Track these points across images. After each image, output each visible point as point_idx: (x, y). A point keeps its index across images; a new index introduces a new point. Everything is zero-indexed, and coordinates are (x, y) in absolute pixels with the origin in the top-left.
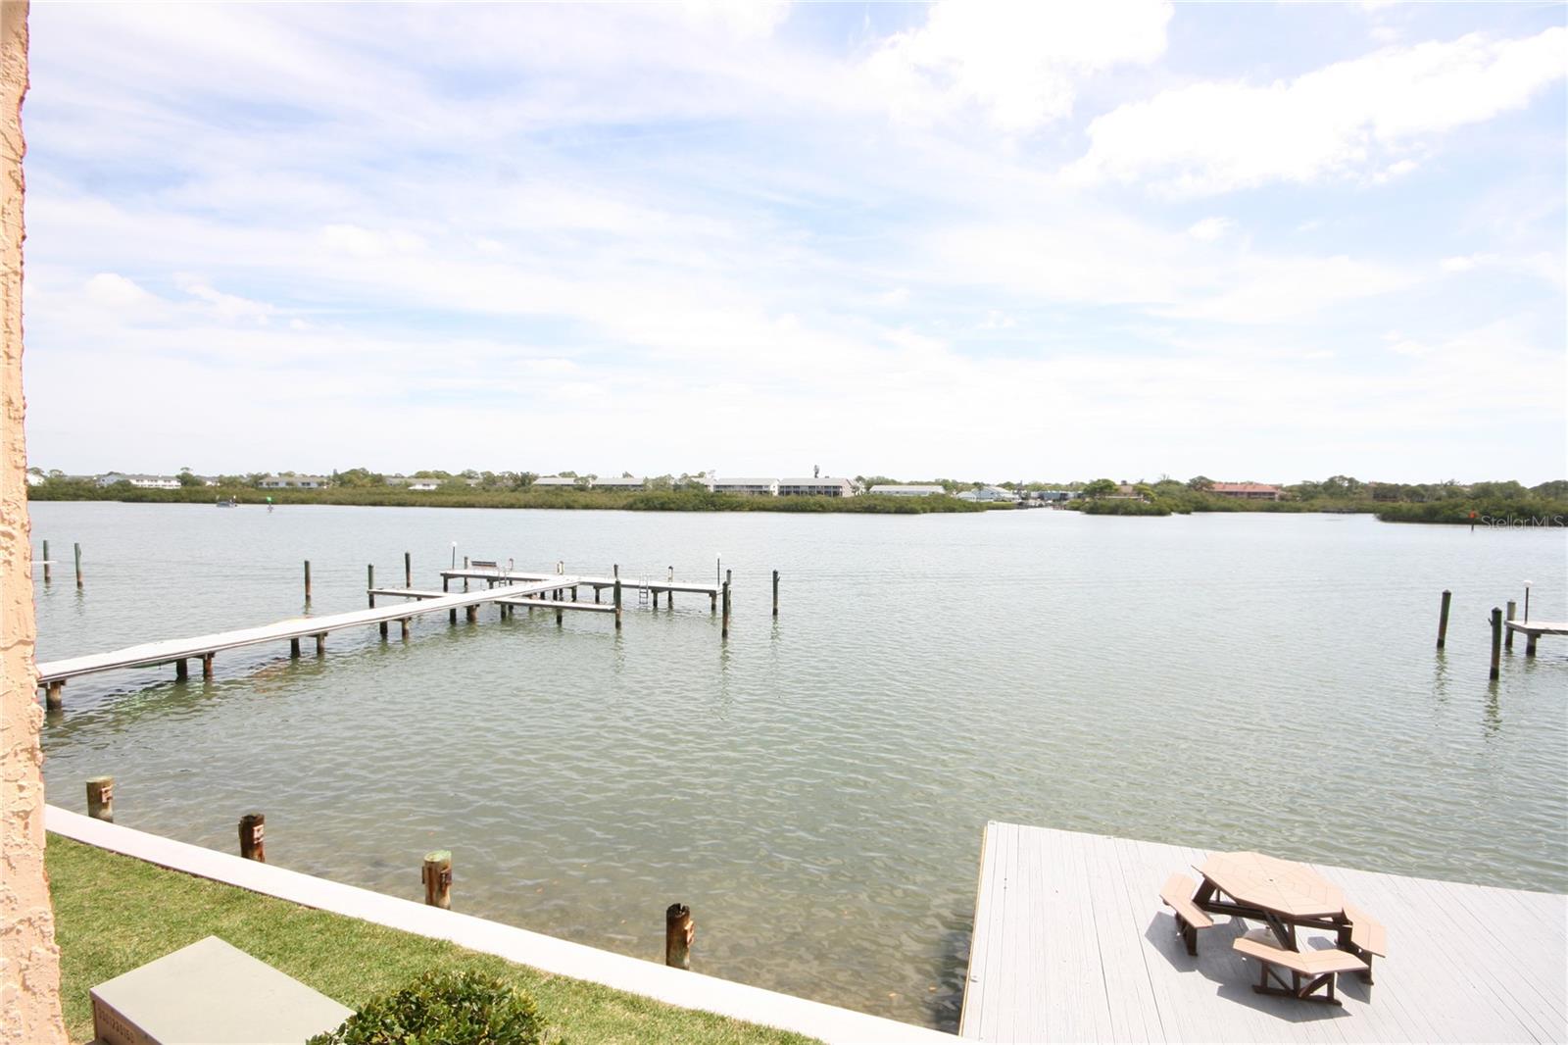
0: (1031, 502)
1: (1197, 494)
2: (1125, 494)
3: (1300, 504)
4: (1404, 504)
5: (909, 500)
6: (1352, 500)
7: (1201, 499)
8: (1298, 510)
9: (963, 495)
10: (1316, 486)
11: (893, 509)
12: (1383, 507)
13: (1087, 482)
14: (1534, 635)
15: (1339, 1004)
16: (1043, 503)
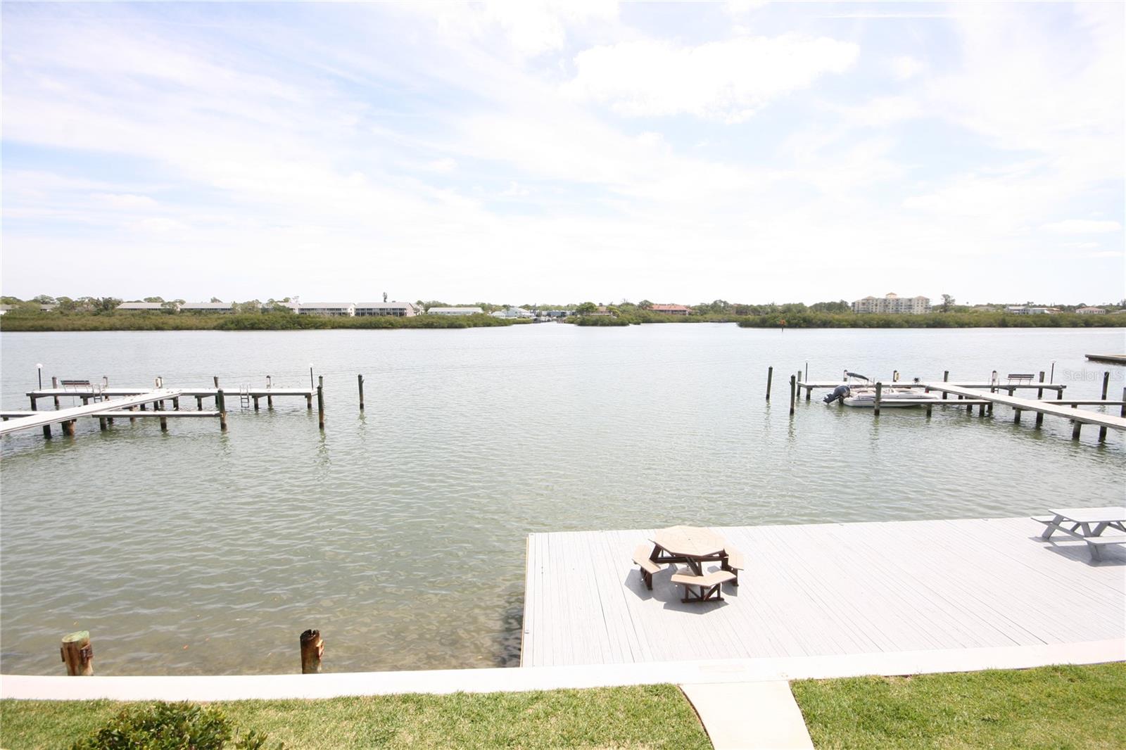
0: (543, 318)
1: (644, 312)
2: (602, 312)
3: (700, 317)
4: (751, 317)
5: (457, 318)
6: (726, 314)
7: (646, 315)
8: (698, 321)
9: (496, 314)
10: (707, 306)
11: (446, 325)
12: (740, 319)
13: (578, 305)
14: (810, 388)
15: (723, 599)
16: (550, 319)
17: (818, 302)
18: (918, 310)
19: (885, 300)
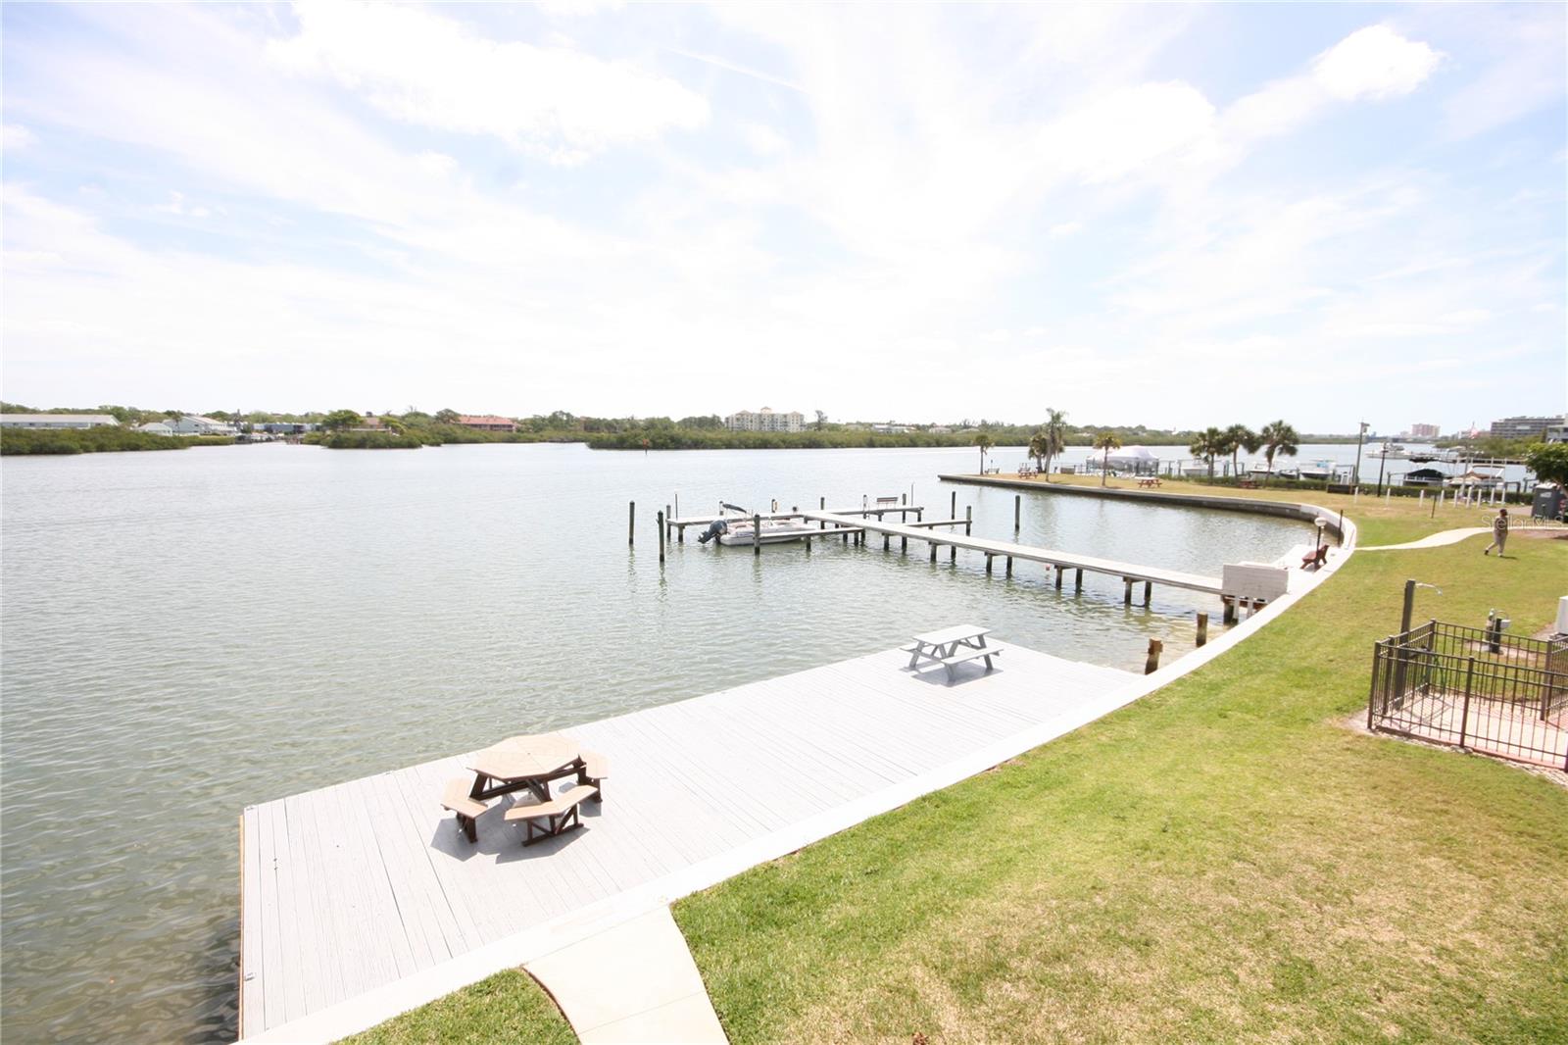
0: (256, 436)
1: (445, 427)
2: (372, 426)
3: (534, 436)
4: (604, 435)
5: (55, 434)
6: (570, 431)
7: (449, 431)
8: (531, 441)
9: (150, 427)
10: (543, 419)
11: (27, 448)
12: (592, 438)
13: (326, 413)
14: (682, 527)
15: (582, 825)
16: (272, 437)
17: (687, 416)
18: (794, 428)
19: (760, 415)
